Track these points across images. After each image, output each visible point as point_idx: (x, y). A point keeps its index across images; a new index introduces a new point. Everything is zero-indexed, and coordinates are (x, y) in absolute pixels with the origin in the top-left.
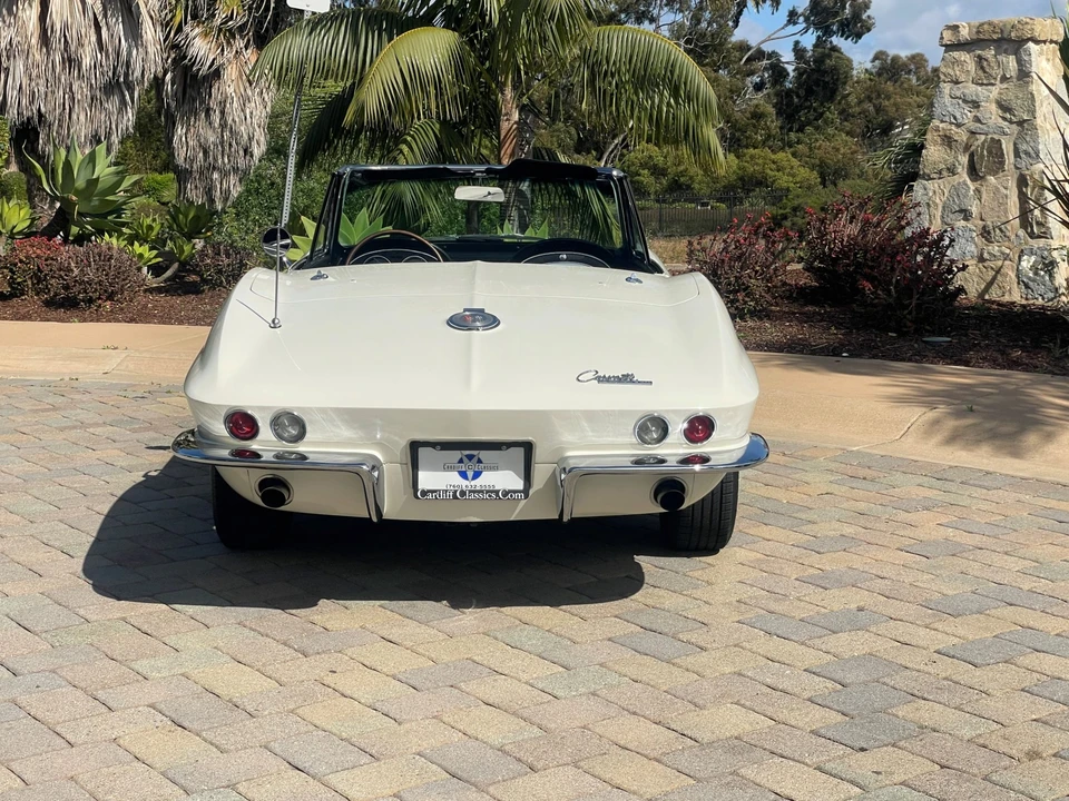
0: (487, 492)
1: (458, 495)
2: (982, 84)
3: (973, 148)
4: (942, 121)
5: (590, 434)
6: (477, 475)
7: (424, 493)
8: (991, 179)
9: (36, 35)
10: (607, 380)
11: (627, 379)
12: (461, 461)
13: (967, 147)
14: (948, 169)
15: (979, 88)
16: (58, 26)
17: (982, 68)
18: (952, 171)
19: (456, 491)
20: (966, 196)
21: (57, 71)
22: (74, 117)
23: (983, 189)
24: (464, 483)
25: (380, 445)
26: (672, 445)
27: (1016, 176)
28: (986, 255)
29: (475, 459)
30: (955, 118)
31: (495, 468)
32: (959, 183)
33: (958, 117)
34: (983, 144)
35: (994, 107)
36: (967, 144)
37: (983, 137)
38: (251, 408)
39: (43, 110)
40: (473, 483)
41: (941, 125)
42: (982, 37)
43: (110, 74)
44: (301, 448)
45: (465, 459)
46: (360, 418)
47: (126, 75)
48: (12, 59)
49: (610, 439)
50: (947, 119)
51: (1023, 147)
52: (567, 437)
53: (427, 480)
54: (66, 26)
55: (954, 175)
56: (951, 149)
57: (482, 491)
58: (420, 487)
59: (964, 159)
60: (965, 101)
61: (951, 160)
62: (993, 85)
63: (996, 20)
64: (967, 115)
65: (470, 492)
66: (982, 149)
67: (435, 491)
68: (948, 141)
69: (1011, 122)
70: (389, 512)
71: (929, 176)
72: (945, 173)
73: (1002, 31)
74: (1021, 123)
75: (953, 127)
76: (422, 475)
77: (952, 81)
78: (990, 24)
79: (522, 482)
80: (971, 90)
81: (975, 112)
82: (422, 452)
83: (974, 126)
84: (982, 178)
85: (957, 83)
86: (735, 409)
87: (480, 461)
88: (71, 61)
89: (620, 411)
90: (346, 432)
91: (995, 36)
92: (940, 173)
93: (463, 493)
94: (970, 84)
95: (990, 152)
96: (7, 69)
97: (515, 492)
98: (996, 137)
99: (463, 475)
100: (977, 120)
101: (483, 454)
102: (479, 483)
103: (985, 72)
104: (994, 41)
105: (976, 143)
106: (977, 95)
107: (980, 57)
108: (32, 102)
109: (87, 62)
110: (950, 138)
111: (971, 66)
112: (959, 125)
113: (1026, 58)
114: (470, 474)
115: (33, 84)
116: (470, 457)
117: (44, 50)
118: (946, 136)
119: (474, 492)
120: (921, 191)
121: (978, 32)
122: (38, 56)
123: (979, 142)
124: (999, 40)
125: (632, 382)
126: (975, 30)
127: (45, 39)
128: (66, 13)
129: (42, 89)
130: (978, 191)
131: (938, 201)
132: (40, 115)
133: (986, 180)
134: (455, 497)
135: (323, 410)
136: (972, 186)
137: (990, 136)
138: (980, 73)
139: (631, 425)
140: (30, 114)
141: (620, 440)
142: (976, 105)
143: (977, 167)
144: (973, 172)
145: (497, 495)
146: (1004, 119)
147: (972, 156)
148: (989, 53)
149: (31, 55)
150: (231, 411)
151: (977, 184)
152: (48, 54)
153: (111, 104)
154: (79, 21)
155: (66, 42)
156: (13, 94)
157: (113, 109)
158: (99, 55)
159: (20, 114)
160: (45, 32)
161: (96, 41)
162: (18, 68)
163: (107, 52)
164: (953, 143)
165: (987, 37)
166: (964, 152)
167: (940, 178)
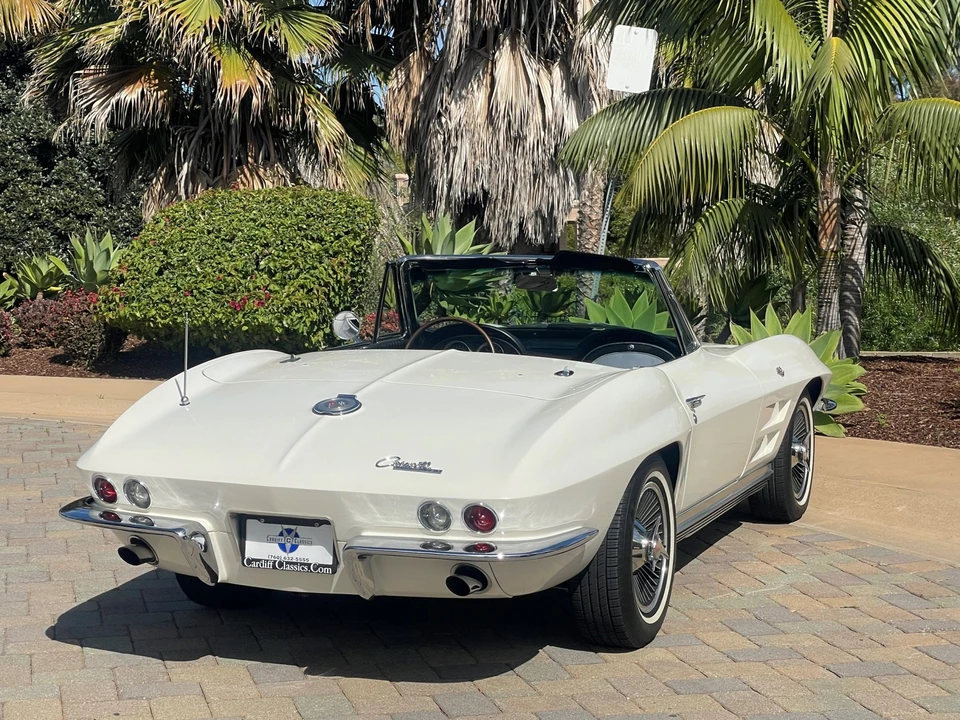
9: (484, 113)
16: (502, 107)
21: (500, 148)
22: (517, 193)
39: (486, 186)
43: (552, 151)
48: (460, 138)
54: (510, 105)
88: (517, 140)
96: (456, 148)
108: (476, 179)
109: (531, 139)
115: (477, 162)
117: (491, 129)
122: (484, 135)
127: (490, 119)
128: (511, 93)
129: (487, 167)
132: (486, 193)
140: (475, 190)
149: (476, 135)
152: (494, 134)
153: (553, 181)
154: (523, 101)
155: (509, 122)
156: (458, 172)
157: (555, 185)
158: (543, 133)
159: (464, 191)
160: (490, 112)
161: (540, 119)
162: (465, 147)
163: (550, 130)
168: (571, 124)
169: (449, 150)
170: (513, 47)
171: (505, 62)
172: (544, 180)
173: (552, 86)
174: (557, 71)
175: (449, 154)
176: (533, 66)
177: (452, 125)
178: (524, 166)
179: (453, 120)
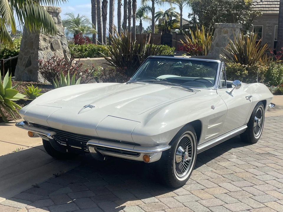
14: (46, 47)
23: (56, 53)
27: (63, 50)
32: (49, 52)
34: (54, 41)
36: (50, 41)
37: (53, 39)
41: (43, 35)
51: (63, 42)
55: (48, 49)
56: (46, 42)
59: (49, 45)
61: (46, 45)
69: (59, 35)
71: (42, 49)
72: (45, 49)
73: (54, 10)
74: (61, 36)
75: (46, 36)
78: (51, 7)
83: (51, 36)
91: (52, 11)
92: (44, 49)
95: (56, 43)
98: (56, 39)
105: (52, 41)
110: (45, 39)
113: (60, 18)
120: (41, 54)
121: (48, 9)
126: (47, 8)
131: (45, 57)
133: (56, 51)
136: (53, 52)
137: (55, 39)
143: (54, 47)
144: (52, 48)
147: (51, 44)
164: (46, 40)
165: (51, 11)
166: (49, 43)
167: (44, 50)
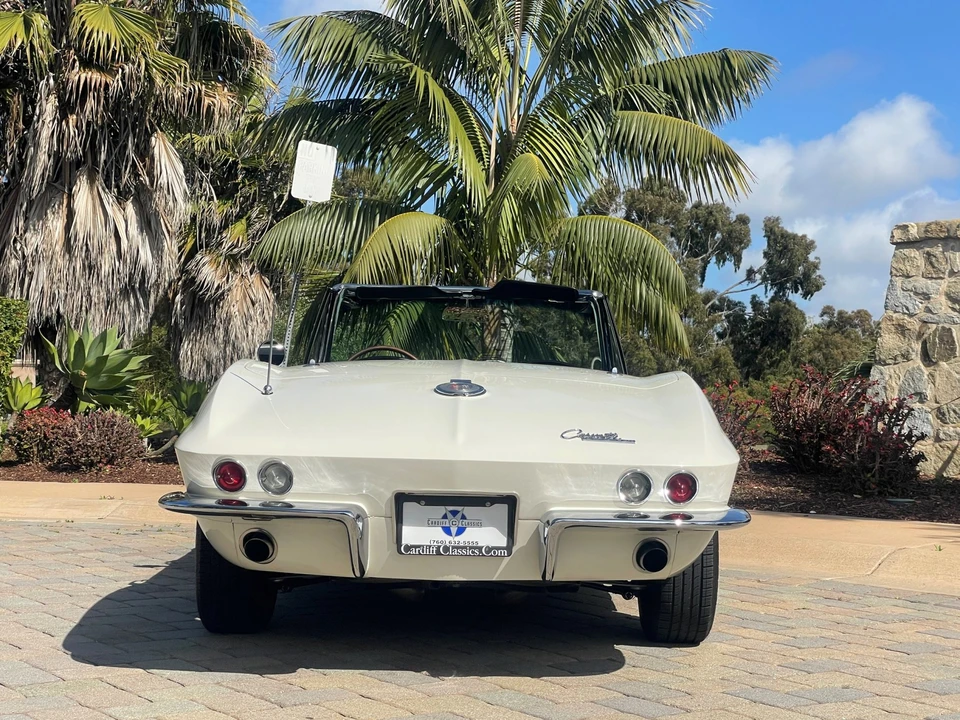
0: (471, 548)
1: (442, 551)
2: (932, 278)
3: (925, 336)
4: (895, 312)
5: (574, 489)
6: (460, 531)
7: (408, 548)
8: (944, 364)
9: (61, 243)
10: (592, 438)
11: (611, 437)
12: (445, 517)
13: (920, 335)
14: (903, 355)
15: (929, 282)
16: (81, 236)
17: (931, 263)
18: (906, 357)
19: (439, 547)
20: (920, 380)
21: (77, 274)
22: (90, 318)
23: (937, 374)
24: (447, 539)
25: (365, 497)
26: (655, 505)
28: (942, 436)
29: (459, 515)
30: (907, 309)
31: (479, 525)
32: (914, 369)
33: (910, 308)
34: (935, 332)
35: (943, 299)
36: (919, 332)
37: (934, 326)
38: (240, 457)
39: (61, 310)
40: (457, 539)
41: (895, 315)
42: (930, 235)
43: (127, 280)
44: (287, 499)
45: (449, 515)
46: (346, 468)
47: (142, 282)
48: (37, 263)
49: (593, 496)
50: (899, 309)
52: (552, 492)
53: (411, 534)
54: (88, 236)
55: (908, 360)
56: (905, 337)
57: (465, 547)
58: (404, 542)
59: (918, 346)
60: (916, 294)
61: (905, 347)
62: (942, 278)
63: (942, 220)
64: (918, 306)
65: (453, 547)
66: (935, 336)
67: (419, 546)
68: (901, 329)
70: (373, 570)
71: (884, 361)
72: (900, 359)
73: (948, 231)
75: (906, 317)
76: (406, 530)
77: (903, 276)
78: (937, 224)
79: (506, 539)
80: (921, 283)
81: (926, 303)
82: (408, 507)
83: (926, 316)
84: (935, 363)
85: (908, 277)
86: (717, 469)
87: (463, 517)
88: (91, 268)
89: (604, 466)
90: (332, 483)
91: (942, 235)
92: (895, 360)
93: (446, 549)
94: (920, 278)
95: (941, 340)
96: (32, 273)
97: (498, 548)
98: (947, 326)
99: (447, 531)
100: (928, 310)
101: (468, 511)
102: (462, 539)
103: (934, 267)
104: (940, 239)
105: (929, 332)
106: (927, 288)
107: (928, 254)
108: (51, 304)
109: (106, 268)
110: (903, 326)
111: (921, 262)
112: (911, 315)
114: (454, 530)
115: (55, 286)
116: (454, 513)
117: (67, 256)
118: (899, 325)
119: (458, 548)
120: (878, 376)
121: (926, 231)
122: (61, 261)
123: (931, 331)
124: (946, 238)
125: (615, 439)
126: (923, 229)
127: (68, 247)
128: (90, 224)
129: (63, 292)
130: (931, 375)
131: (894, 384)
132: (59, 316)
133: (939, 365)
134: (438, 553)
135: (310, 460)
136: (926, 371)
137: (940, 325)
138: (930, 268)
139: (613, 482)
140: (49, 314)
141: (604, 496)
142: (926, 297)
143: (930, 353)
144: (926, 357)
145: (481, 551)
146: (954, 309)
147: (924, 343)
148: (938, 250)
149: (54, 261)
150: (219, 461)
151: (931, 369)
152: (70, 260)
153: (125, 307)
154: (101, 232)
155: (87, 250)
156: (34, 296)
157: (127, 312)
158: (117, 263)
159: (40, 314)
160: (68, 240)
161: (115, 250)
162: (42, 272)
163: (125, 262)
164: (907, 332)
165: (935, 235)
166: (917, 340)
167: (895, 364)
168: (146, 256)
169: (25, 274)
170: (92, 181)
171: (83, 195)
172: (116, 307)
173: (126, 221)
174: (130, 208)
175: (23, 280)
176: (109, 199)
177: (28, 251)
178: (98, 294)
179: (29, 247)
